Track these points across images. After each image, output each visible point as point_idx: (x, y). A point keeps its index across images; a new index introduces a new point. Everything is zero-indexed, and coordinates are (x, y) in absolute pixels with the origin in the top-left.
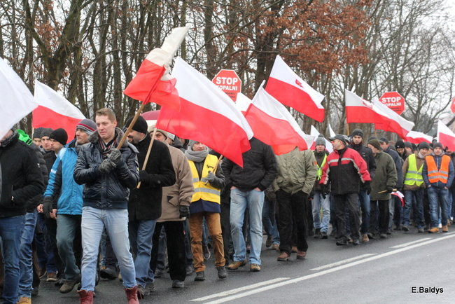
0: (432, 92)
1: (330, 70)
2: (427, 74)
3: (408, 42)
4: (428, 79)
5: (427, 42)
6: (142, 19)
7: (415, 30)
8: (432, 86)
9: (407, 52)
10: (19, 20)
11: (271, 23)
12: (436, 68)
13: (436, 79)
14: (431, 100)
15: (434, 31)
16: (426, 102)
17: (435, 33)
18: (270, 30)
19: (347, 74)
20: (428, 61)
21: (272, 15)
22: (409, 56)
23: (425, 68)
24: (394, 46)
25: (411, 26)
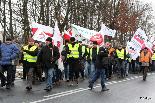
0: (150, 38)
1: (127, 31)
2: (149, 34)
3: (145, 26)
4: (149, 35)
5: (150, 26)
6: (83, 17)
7: (147, 23)
8: (151, 37)
9: (145, 28)
10: (53, 15)
11: (114, 19)
12: (151, 32)
13: (152, 35)
14: (150, 40)
15: (152, 23)
16: (149, 40)
17: (152, 24)
18: (114, 21)
19: (131, 33)
20: (150, 31)
21: (114, 18)
22: (145, 29)
23: (149, 32)
24: (142, 27)
25: (146, 22)
